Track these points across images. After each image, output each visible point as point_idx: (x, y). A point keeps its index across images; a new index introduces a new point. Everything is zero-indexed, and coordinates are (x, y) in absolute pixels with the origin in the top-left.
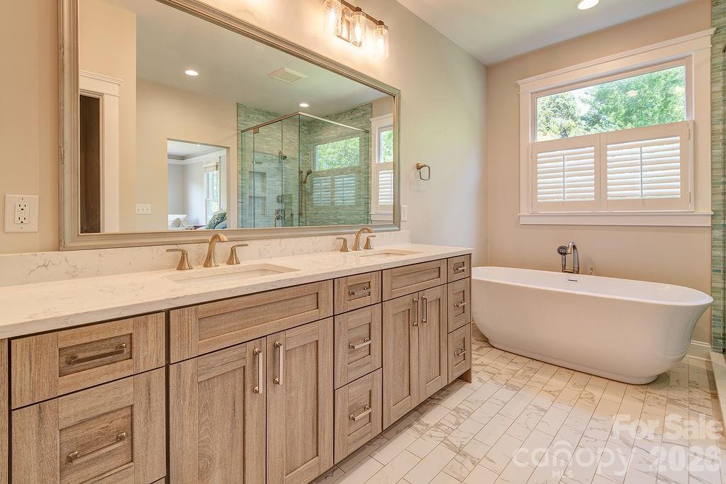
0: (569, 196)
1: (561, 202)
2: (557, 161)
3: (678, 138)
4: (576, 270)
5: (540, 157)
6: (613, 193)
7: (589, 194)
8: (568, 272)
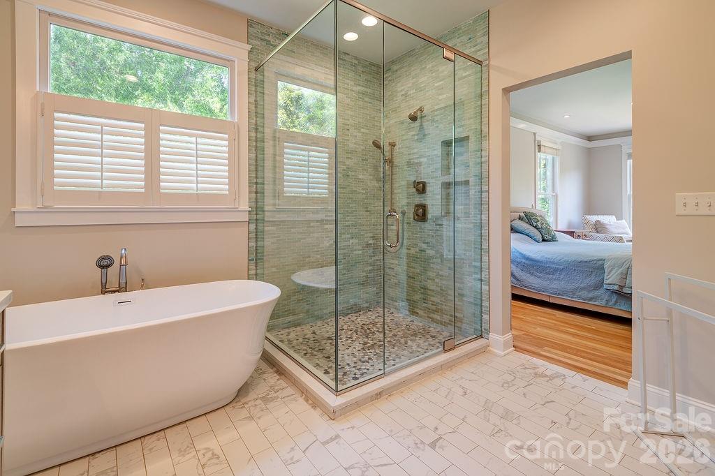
0: (111, 183)
1: (99, 191)
2: (95, 132)
3: (226, 136)
4: (123, 285)
5: (59, 120)
6: (168, 184)
7: (137, 183)
8: (112, 292)
